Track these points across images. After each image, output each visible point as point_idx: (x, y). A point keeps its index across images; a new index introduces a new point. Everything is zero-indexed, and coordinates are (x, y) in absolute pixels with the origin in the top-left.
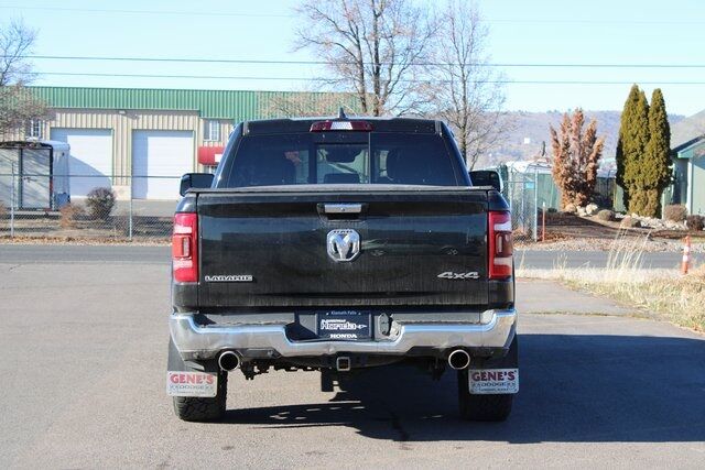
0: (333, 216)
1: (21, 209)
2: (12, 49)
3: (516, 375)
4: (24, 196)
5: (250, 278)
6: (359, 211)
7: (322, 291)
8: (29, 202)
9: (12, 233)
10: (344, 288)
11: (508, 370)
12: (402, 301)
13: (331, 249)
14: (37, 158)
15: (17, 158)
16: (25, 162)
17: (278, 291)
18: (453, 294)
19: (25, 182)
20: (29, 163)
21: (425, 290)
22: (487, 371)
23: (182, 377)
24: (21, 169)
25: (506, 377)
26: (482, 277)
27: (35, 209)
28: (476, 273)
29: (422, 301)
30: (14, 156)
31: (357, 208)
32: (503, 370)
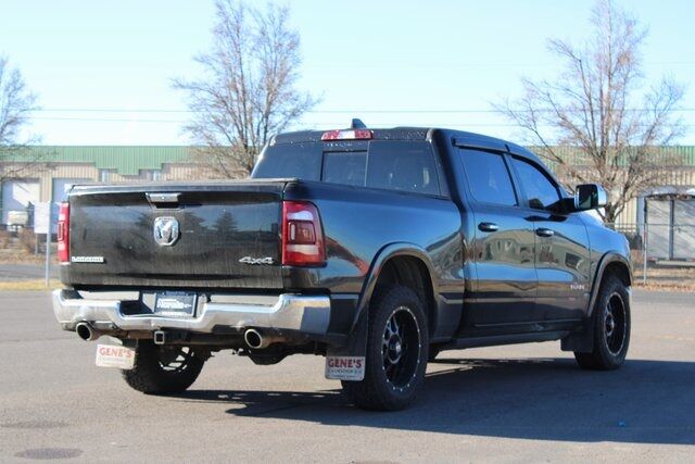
0: (160, 205)
1: (671, 259)
2: (662, 105)
3: (363, 364)
4: (675, 247)
5: (101, 259)
6: (176, 200)
7: (153, 272)
8: (679, 253)
9: (644, 281)
10: (169, 270)
11: (356, 358)
12: (215, 284)
13: (156, 234)
14: (688, 210)
15: (668, 210)
16: (676, 213)
17: (122, 271)
18: (253, 277)
19: (676, 233)
20: (680, 215)
21: (231, 273)
22: (340, 358)
23: (108, 350)
24: (673, 220)
25: (354, 365)
26: (277, 263)
27: (684, 260)
28: (270, 259)
29: (230, 284)
30: (666, 207)
31: (174, 197)
32: (353, 358)
